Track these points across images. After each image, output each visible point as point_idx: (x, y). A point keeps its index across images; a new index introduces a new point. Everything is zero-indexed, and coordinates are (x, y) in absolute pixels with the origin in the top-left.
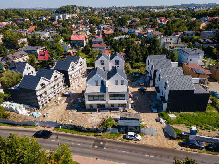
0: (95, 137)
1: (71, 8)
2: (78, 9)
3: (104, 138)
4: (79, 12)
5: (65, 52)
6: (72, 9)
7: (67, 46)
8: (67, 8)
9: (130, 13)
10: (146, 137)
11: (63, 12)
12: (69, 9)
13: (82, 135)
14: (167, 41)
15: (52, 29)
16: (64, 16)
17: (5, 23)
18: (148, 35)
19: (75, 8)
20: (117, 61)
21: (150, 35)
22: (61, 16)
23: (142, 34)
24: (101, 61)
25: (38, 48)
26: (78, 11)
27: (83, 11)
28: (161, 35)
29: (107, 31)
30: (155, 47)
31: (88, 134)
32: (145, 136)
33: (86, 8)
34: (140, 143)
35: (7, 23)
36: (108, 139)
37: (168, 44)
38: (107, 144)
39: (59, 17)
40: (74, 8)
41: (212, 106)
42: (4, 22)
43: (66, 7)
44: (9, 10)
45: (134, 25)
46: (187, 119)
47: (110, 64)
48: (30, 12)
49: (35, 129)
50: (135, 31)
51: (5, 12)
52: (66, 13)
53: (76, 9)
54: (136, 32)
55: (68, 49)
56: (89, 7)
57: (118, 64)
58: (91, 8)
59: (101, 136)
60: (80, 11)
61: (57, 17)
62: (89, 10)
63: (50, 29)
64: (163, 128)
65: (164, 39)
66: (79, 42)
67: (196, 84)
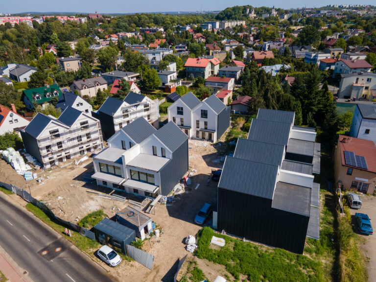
0: (60, 236)
1: (241, 11)
2: (253, 12)
3: (71, 242)
4: (254, 17)
5: (163, 84)
6: (243, 13)
7: (167, 75)
8: (235, 11)
9: (355, 18)
10: (132, 266)
11: (226, 18)
12: (239, 12)
13: (49, 225)
14: (359, 82)
15: (181, 45)
16: (221, 25)
17: (130, 34)
18: (337, 66)
19: (248, 10)
20: (205, 111)
21: (341, 68)
22: (218, 24)
23: (328, 63)
24: (178, 108)
25: (127, 75)
26: (253, 15)
27: (261, 15)
28: (366, 68)
29: (260, 53)
30: (310, 93)
31: (56, 228)
32: (132, 262)
33: (268, 11)
34: (109, 273)
35: (133, 34)
36: (73, 247)
37: (359, 90)
38: (62, 254)
39: (214, 27)
40: (246, 11)
41: (329, 249)
42: (129, 32)
43: (234, 9)
44: (146, 15)
45: (332, 44)
46: (238, 258)
47: (192, 115)
48: (171, 18)
49: (9, 197)
50: (317, 57)
51: (139, 18)
52: (231, 19)
53: (250, 12)
54: (319, 58)
55: (169, 81)
56: (275, 7)
57: (207, 118)
58: (278, 10)
59: (68, 238)
60: (255, 15)
61: (210, 26)
62: (274, 13)
63: (178, 46)
64: (179, 259)
65: (352, 78)
66: (197, 70)
67: (305, 189)
